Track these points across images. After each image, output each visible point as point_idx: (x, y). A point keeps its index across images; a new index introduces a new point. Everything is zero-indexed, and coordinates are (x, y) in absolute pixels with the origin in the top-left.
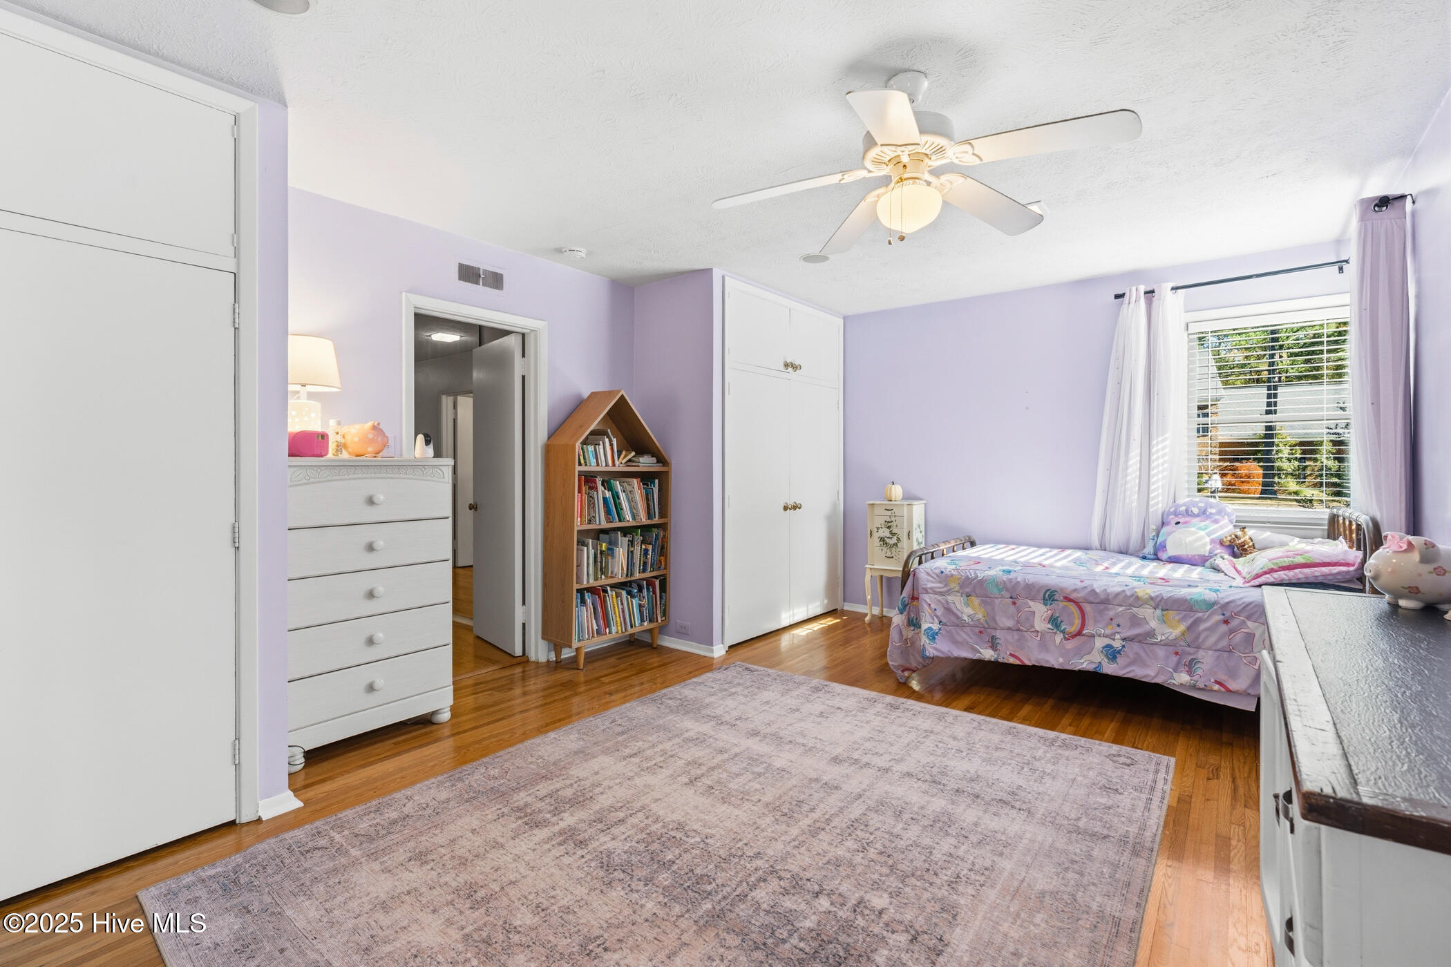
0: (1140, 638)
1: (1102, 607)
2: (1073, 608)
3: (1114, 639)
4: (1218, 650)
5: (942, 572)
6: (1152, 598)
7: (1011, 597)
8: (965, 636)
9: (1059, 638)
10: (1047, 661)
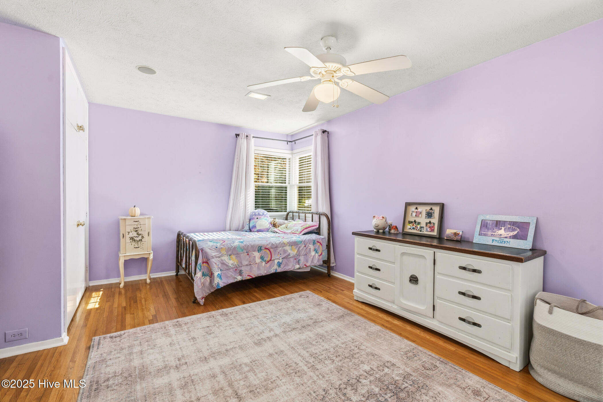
0: (286, 257)
1: (276, 249)
2: (267, 251)
3: (279, 260)
4: (304, 255)
5: (217, 247)
6: (288, 243)
7: (247, 252)
8: (231, 273)
9: (264, 263)
10: (261, 274)
